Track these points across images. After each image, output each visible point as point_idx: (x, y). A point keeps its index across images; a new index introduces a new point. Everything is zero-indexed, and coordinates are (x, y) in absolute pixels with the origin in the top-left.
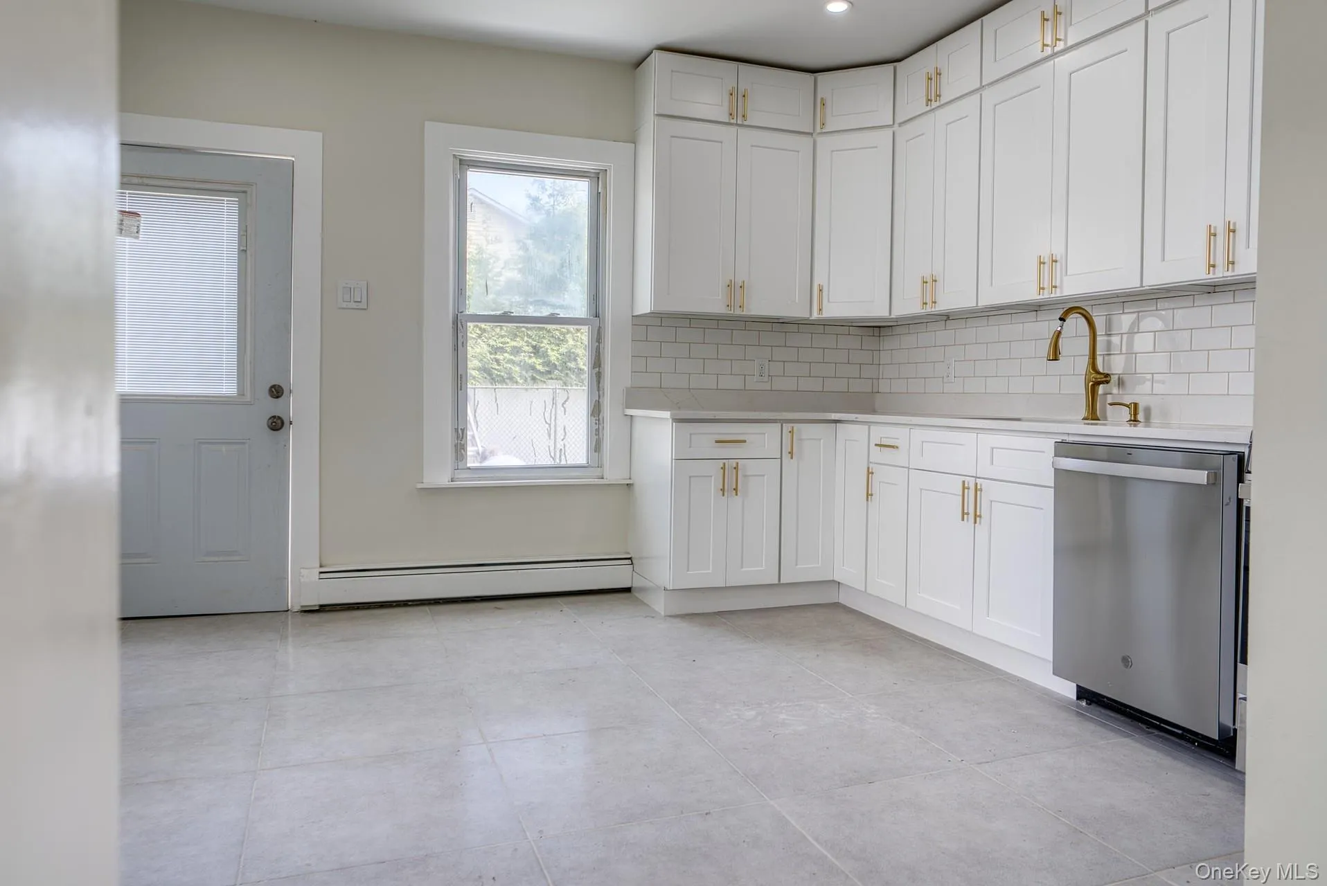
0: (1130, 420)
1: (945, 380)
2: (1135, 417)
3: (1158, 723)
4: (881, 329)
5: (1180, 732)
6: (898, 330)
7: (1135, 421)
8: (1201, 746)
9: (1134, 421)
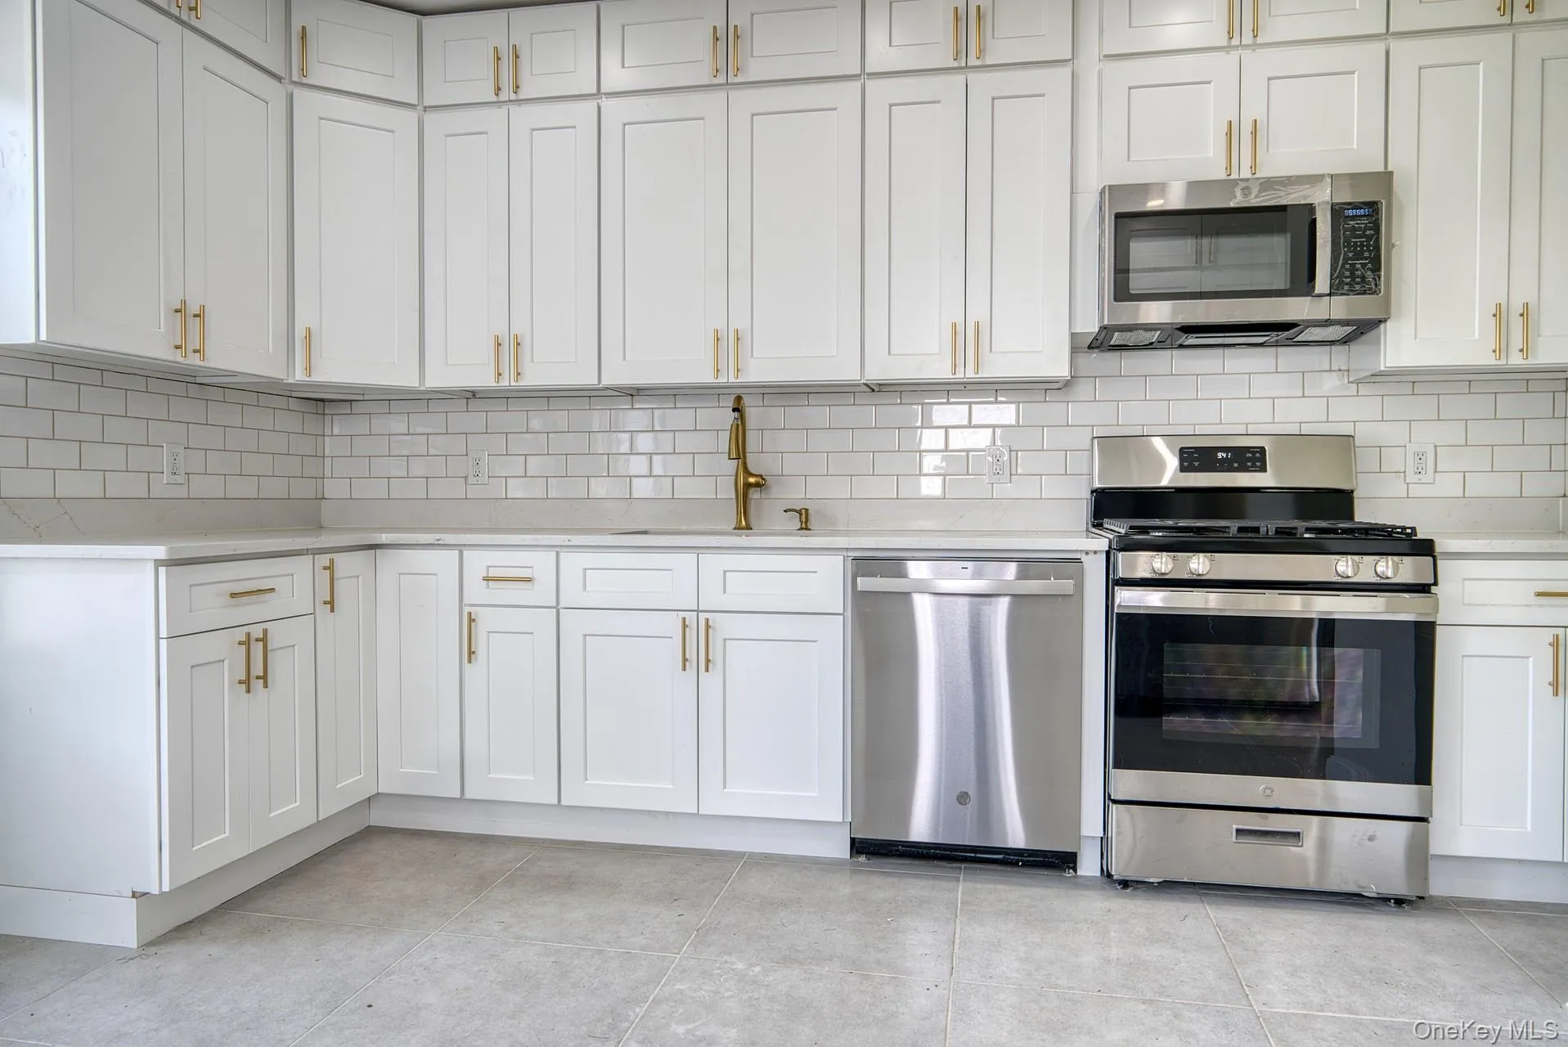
0: (802, 529)
1: (471, 480)
2: (806, 525)
3: (973, 855)
4: (326, 403)
5: (1001, 856)
6: (357, 407)
7: (807, 529)
8: (1026, 865)
9: (805, 527)
